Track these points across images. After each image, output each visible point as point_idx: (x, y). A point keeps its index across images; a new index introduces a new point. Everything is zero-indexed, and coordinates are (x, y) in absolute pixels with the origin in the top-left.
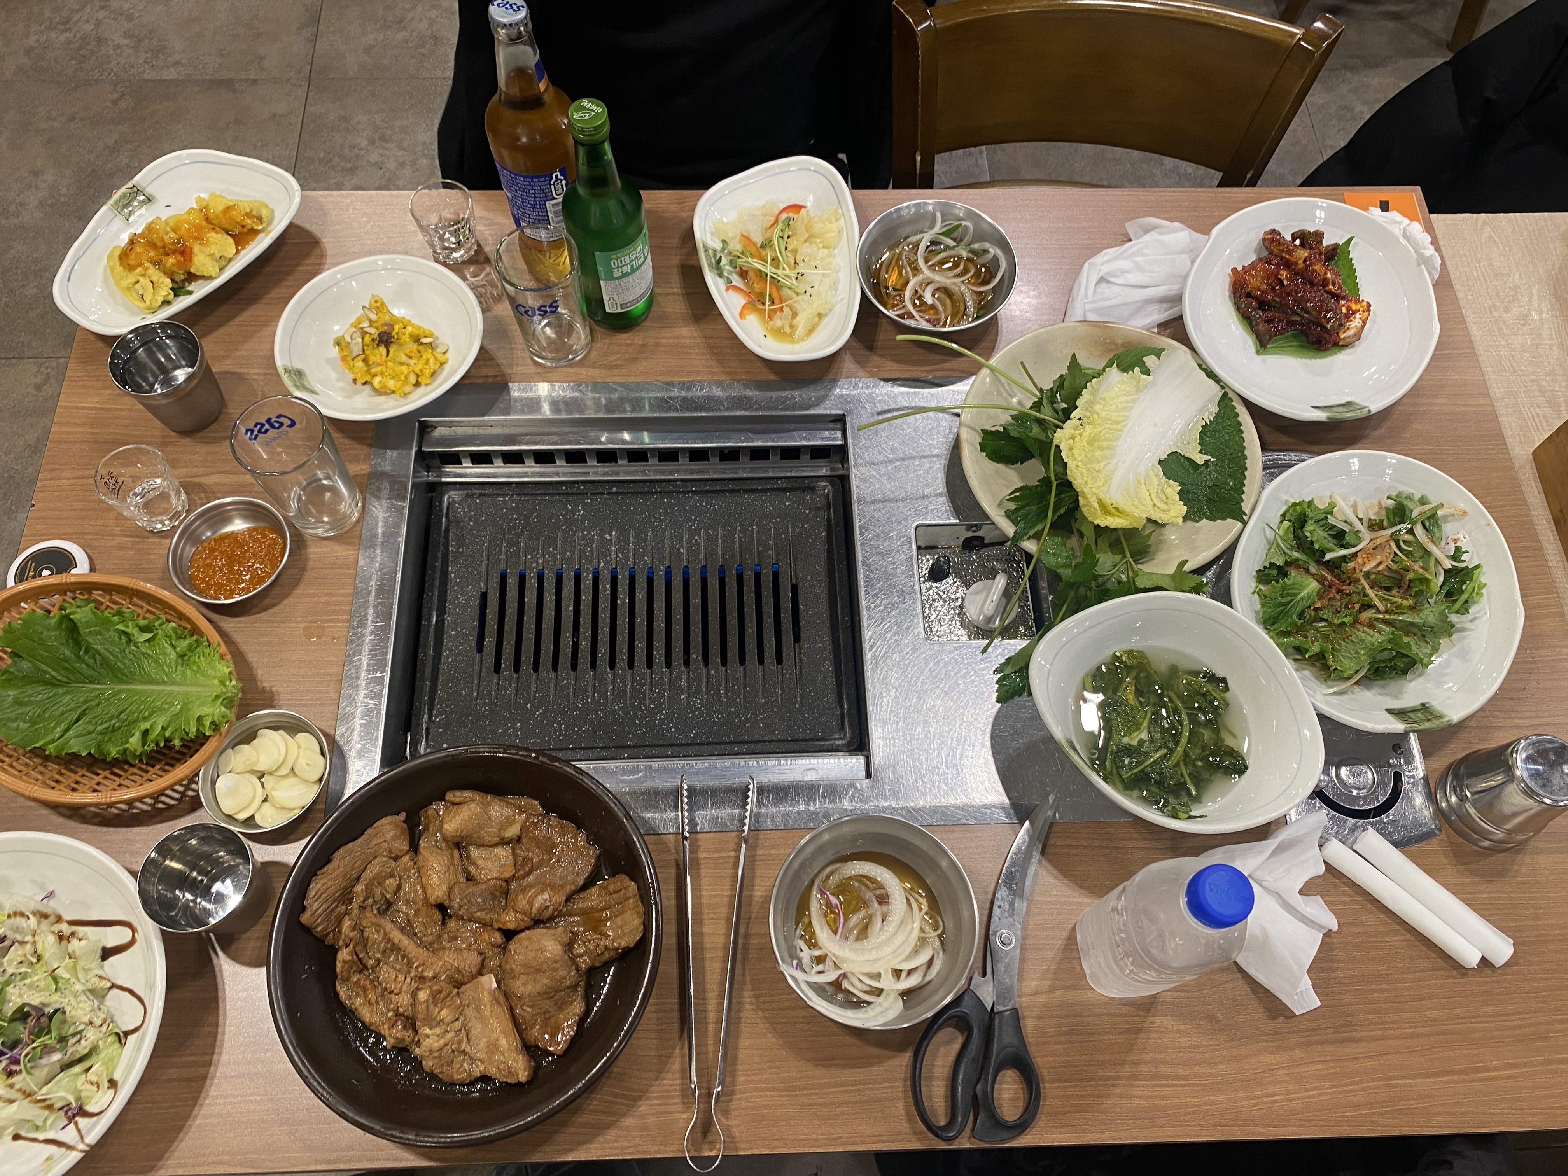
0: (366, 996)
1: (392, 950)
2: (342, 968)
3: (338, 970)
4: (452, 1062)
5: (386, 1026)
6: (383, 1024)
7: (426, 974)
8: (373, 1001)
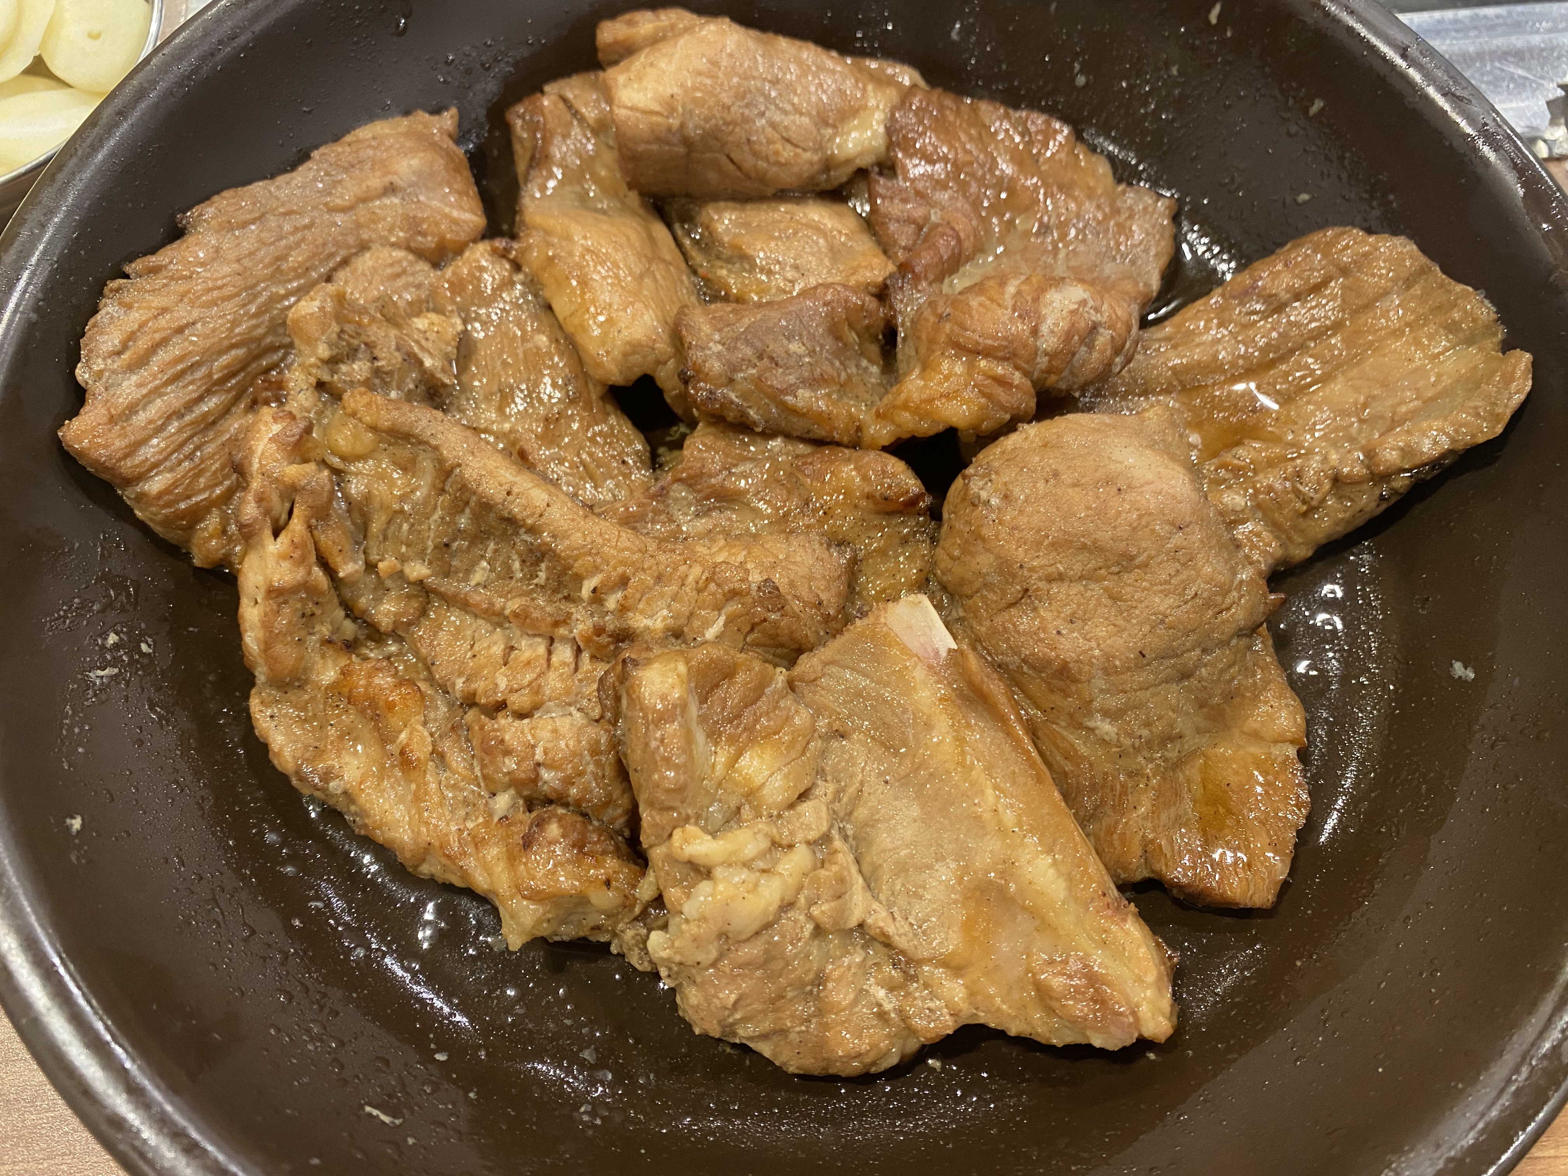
0: (385, 738)
1: (478, 537)
2: (267, 625)
3: (252, 640)
4: (820, 980)
5: (493, 852)
6: (478, 843)
7: (639, 621)
8: (420, 750)
